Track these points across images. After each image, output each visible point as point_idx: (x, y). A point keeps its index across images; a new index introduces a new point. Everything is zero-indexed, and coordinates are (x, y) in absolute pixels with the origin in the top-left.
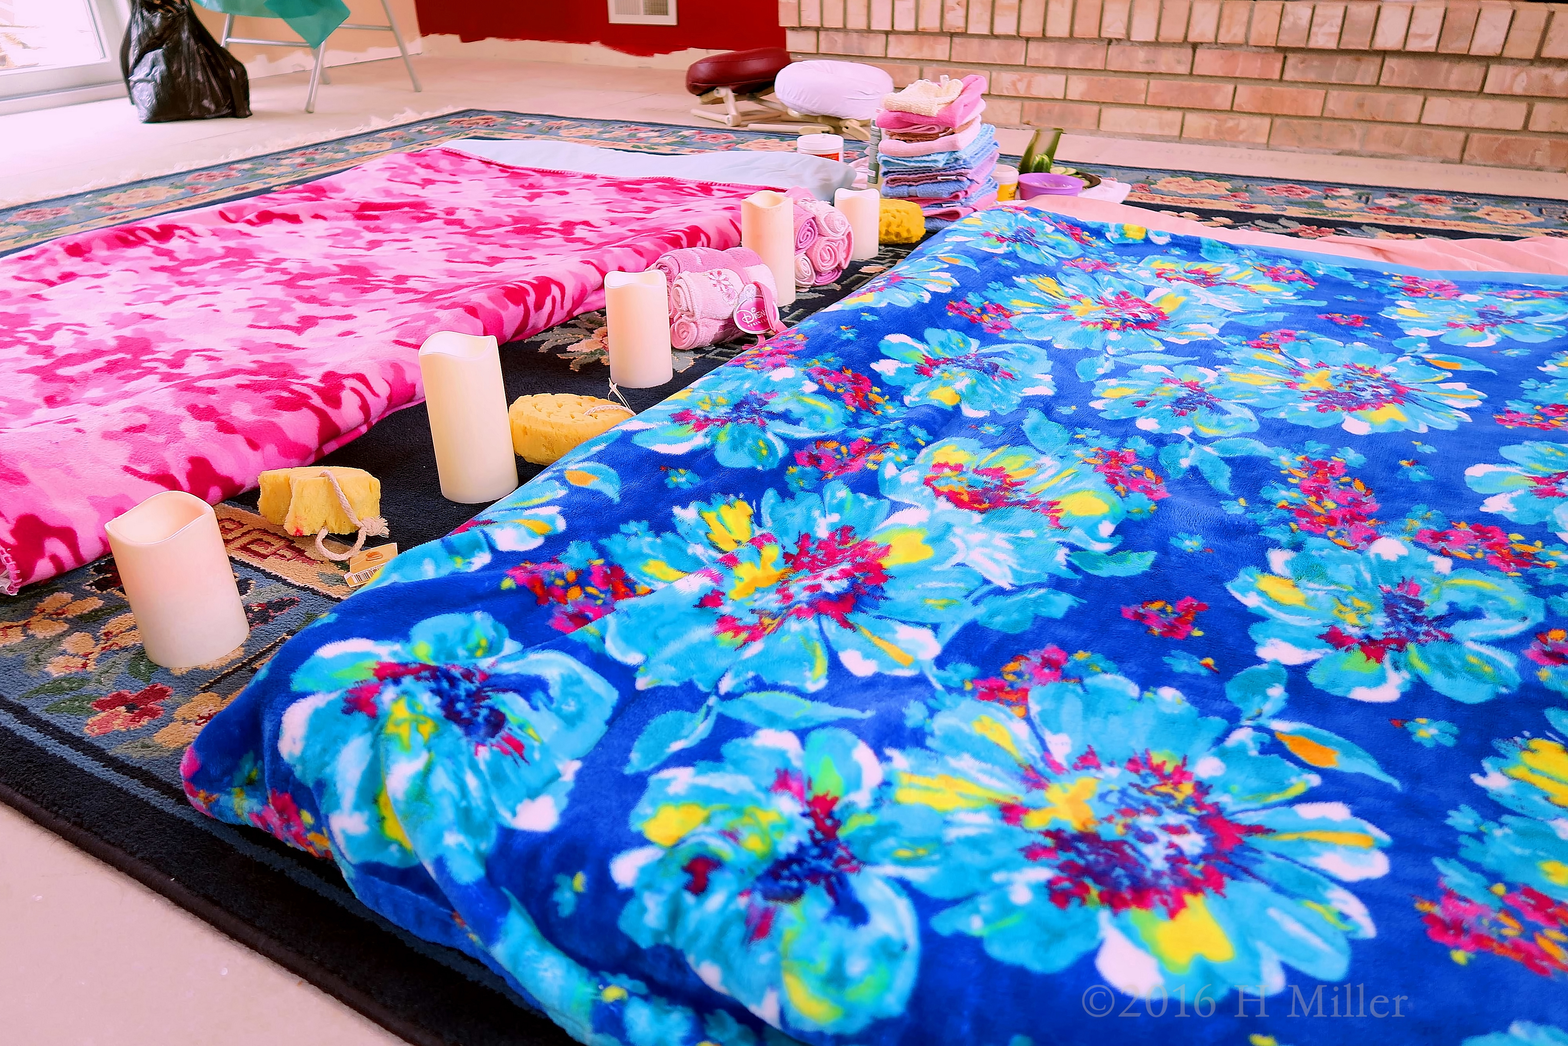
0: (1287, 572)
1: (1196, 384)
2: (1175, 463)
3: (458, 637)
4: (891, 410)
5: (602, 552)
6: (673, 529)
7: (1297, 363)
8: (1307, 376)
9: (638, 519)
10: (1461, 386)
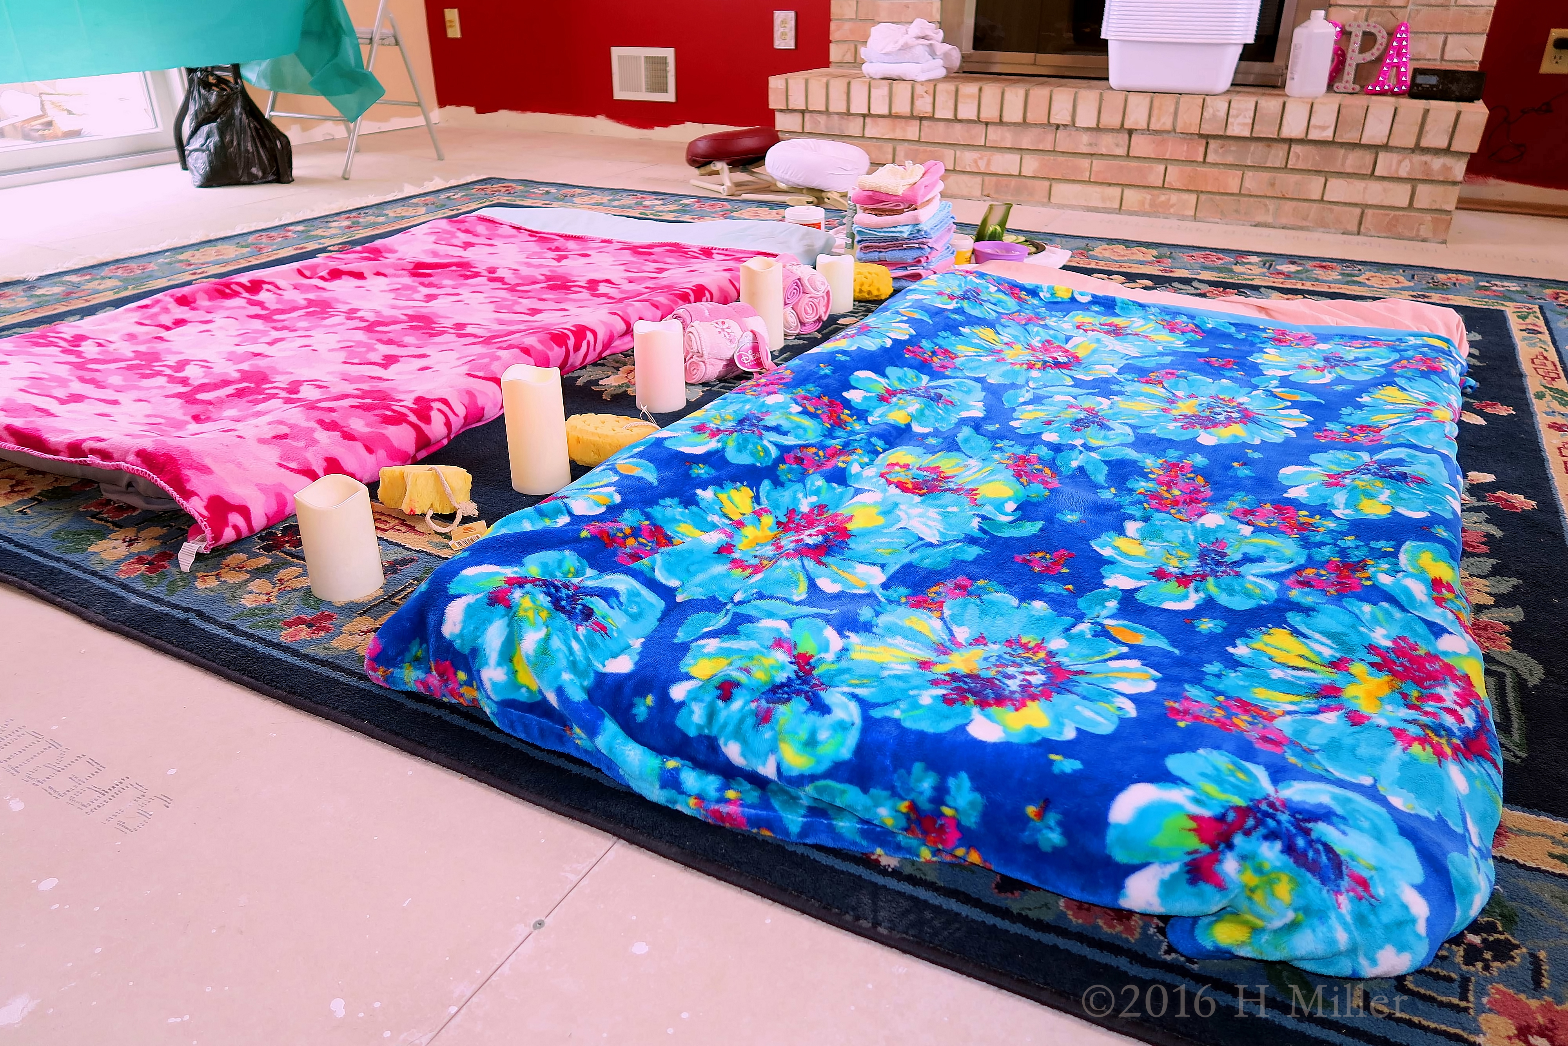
0: (1137, 536)
1: (1093, 409)
2: (1067, 464)
3: (556, 565)
4: (858, 427)
5: (648, 517)
6: (697, 504)
7: (1174, 395)
8: (1180, 404)
9: (672, 496)
10: (1296, 412)
